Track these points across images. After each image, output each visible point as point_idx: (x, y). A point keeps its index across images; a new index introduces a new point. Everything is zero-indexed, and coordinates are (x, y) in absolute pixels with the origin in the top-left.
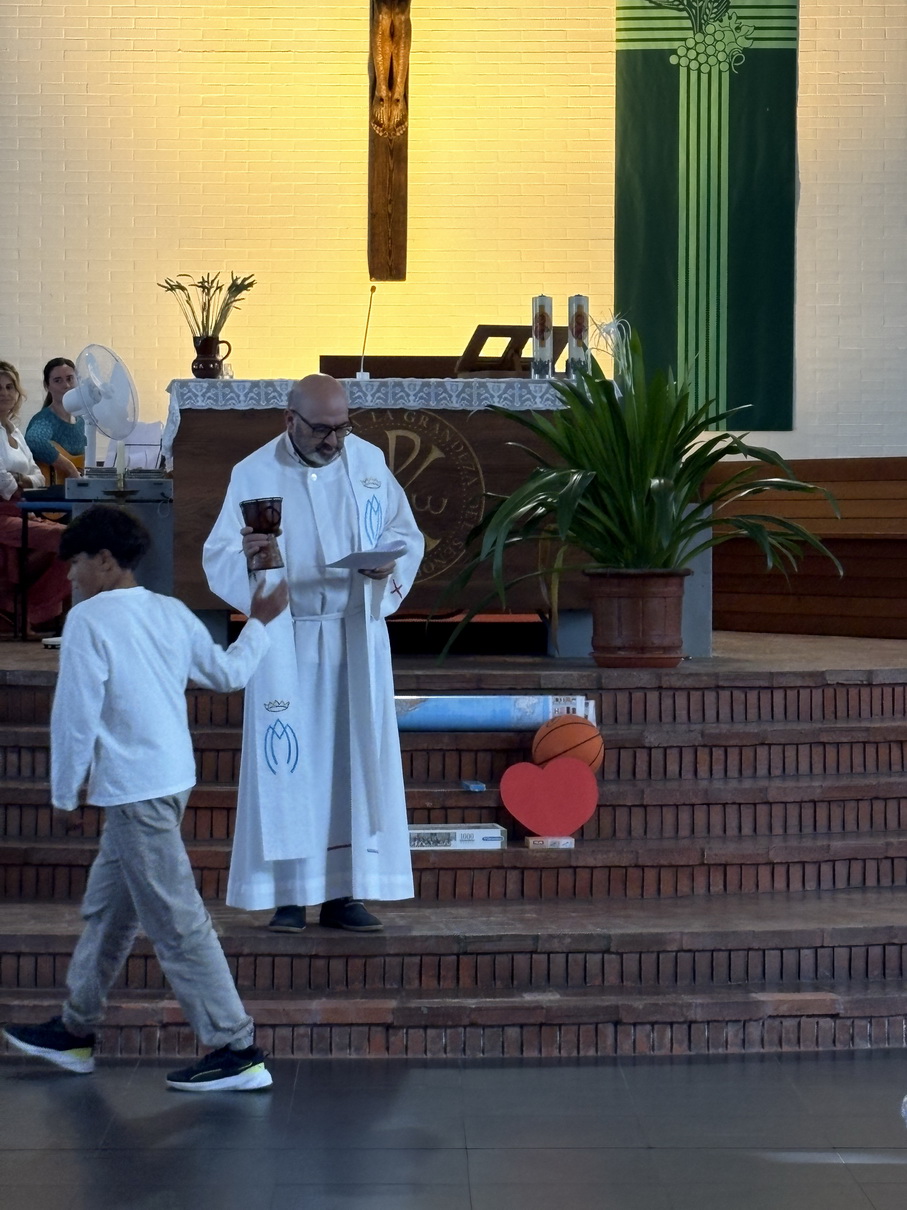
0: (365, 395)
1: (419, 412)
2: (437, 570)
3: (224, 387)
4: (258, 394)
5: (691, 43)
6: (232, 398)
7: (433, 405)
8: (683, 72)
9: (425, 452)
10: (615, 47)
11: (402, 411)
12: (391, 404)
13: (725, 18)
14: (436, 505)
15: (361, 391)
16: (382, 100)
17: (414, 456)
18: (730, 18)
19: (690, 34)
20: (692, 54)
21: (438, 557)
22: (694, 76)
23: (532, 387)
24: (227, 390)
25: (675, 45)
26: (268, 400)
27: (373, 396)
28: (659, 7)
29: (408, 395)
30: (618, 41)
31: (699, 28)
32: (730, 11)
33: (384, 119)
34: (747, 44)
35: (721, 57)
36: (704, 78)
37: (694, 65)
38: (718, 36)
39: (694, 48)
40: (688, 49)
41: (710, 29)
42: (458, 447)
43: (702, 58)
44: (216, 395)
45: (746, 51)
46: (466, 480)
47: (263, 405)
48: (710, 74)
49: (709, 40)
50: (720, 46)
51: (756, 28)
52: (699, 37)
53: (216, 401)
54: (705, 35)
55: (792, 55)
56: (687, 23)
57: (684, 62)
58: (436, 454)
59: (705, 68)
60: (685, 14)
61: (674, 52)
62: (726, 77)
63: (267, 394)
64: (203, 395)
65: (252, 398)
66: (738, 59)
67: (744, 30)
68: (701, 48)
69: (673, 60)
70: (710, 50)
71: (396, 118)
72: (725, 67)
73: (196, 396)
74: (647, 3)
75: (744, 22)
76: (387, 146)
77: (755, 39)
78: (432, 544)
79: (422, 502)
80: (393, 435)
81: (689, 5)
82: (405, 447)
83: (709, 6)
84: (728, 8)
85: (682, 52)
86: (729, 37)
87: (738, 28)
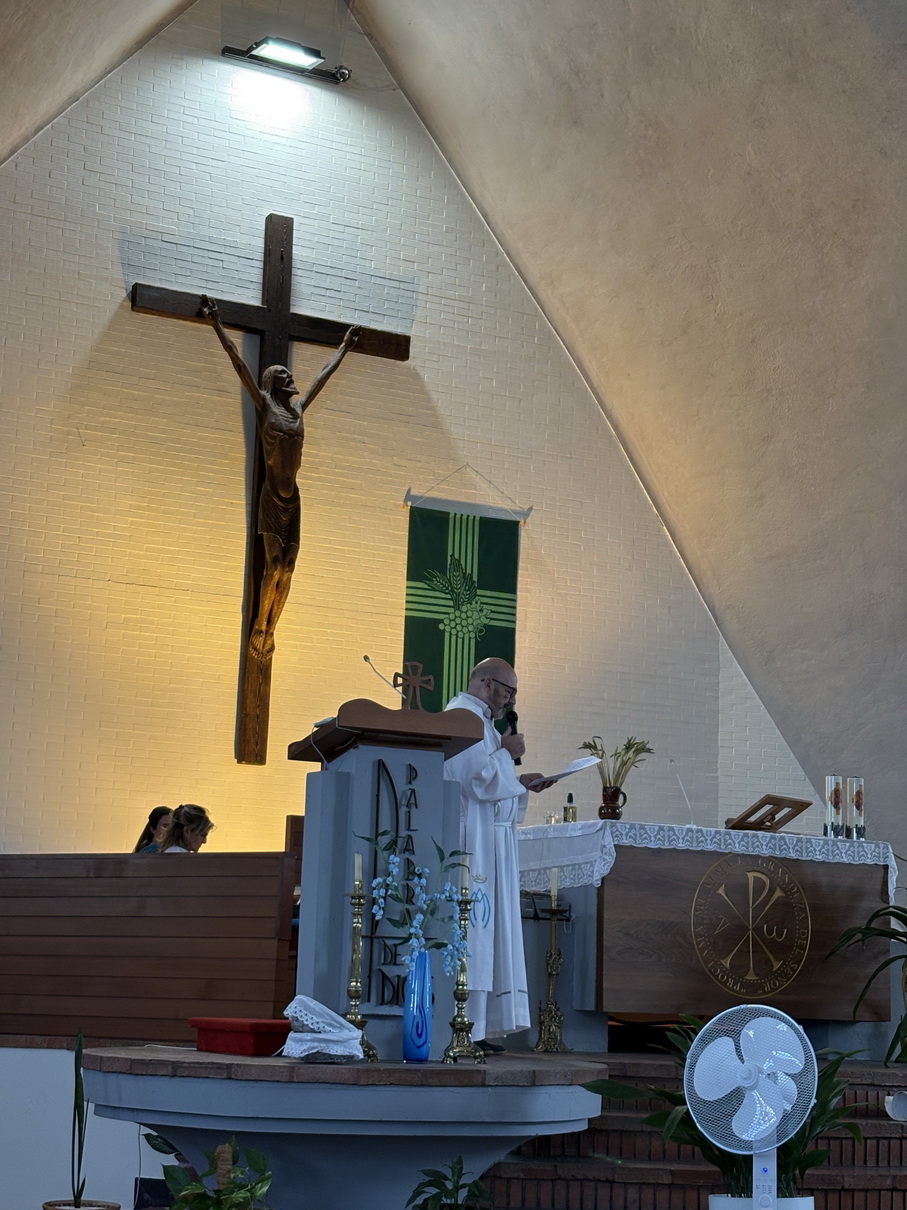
0: (734, 843)
1: (771, 859)
2: (780, 986)
3: (641, 828)
4: (664, 837)
6: (646, 838)
7: (778, 854)
8: (447, 635)
9: (772, 892)
10: (404, 613)
11: (758, 857)
12: (751, 851)
13: (474, 602)
14: (780, 934)
15: (731, 839)
16: (262, 632)
17: (765, 893)
18: (476, 603)
19: (451, 610)
20: (453, 624)
21: (780, 975)
22: (454, 638)
23: (839, 844)
24: (642, 832)
25: (442, 617)
26: (670, 842)
27: (739, 843)
28: (434, 590)
29: (762, 845)
30: (407, 609)
31: (457, 607)
32: (477, 598)
33: (259, 646)
34: (486, 621)
35: (471, 628)
36: (460, 641)
37: (454, 632)
38: (469, 614)
39: (454, 620)
40: (451, 620)
41: (464, 608)
42: (793, 888)
43: (459, 628)
44: (635, 835)
45: (485, 625)
46: (799, 916)
47: (666, 846)
48: (463, 638)
49: (464, 616)
50: (470, 621)
51: (492, 612)
52: (458, 613)
53: (635, 840)
54: (461, 612)
55: (512, 632)
56: (451, 603)
57: (448, 629)
58: (778, 893)
59: (460, 635)
60: (449, 596)
61: (442, 621)
62: (473, 642)
63: (669, 837)
64: (627, 834)
65: (659, 839)
66: (481, 631)
67: (485, 612)
68: (458, 621)
69: (441, 627)
70: (464, 623)
71: (267, 647)
72: (473, 635)
73: (622, 834)
74: (426, 586)
75: (485, 606)
76: (258, 666)
77: (491, 619)
78: (777, 965)
79: (770, 931)
80: (751, 875)
81: (452, 590)
82: (759, 886)
83: (463, 592)
84: (476, 595)
85: (446, 622)
86: (476, 615)
87: (481, 610)
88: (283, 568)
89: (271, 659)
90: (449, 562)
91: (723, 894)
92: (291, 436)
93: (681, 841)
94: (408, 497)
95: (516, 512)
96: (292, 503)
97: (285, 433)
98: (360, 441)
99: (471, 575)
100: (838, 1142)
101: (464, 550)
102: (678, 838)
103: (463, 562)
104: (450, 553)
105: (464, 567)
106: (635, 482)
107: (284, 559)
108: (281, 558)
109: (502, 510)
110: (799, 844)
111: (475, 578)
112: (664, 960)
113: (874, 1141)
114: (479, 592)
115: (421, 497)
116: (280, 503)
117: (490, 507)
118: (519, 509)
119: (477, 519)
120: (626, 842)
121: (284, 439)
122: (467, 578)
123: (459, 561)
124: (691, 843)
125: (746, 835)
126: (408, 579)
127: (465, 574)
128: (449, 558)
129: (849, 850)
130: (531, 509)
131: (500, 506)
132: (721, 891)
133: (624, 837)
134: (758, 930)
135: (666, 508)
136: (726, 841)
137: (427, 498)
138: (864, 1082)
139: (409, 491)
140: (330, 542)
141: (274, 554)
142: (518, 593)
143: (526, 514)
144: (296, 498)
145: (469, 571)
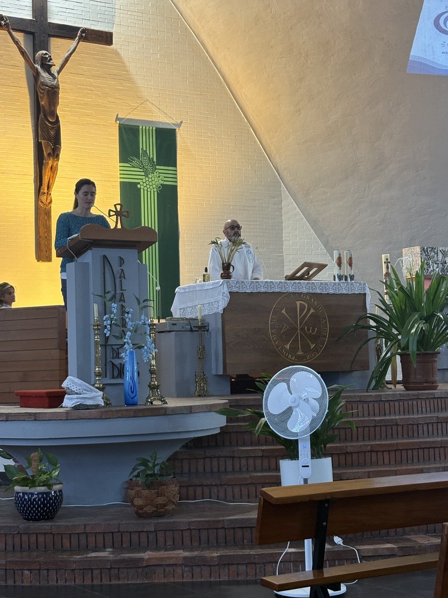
0: (289, 287)
1: (307, 294)
2: (314, 356)
3: (242, 283)
4: (254, 286)
5: (144, 181)
6: (245, 288)
7: (311, 291)
8: (142, 191)
9: (309, 310)
10: (119, 180)
11: (301, 293)
12: (297, 291)
13: (155, 173)
14: (313, 331)
15: (287, 285)
16: (45, 193)
17: (305, 311)
18: (156, 173)
19: (144, 177)
20: (145, 185)
21: (314, 351)
22: (146, 192)
23: (341, 284)
24: (243, 284)
25: (139, 181)
26: (257, 288)
27: (291, 287)
28: (134, 167)
29: (303, 287)
30: (120, 178)
31: (146, 175)
32: (156, 170)
33: (44, 201)
34: (162, 182)
35: (154, 186)
36: (149, 193)
37: (145, 188)
38: (153, 179)
39: (145, 182)
40: (144, 183)
41: (150, 176)
42: (319, 308)
43: (148, 186)
44: (239, 286)
45: (162, 185)
46: (323, 321)
47: (255, 291)
48: (151, 192)
49: (150, 180)
50: (154, 182)
51: (165, 177)
52: (147, 179)
53: (239, 289)
54: (149, 178)
55: (175, 187)
56: (143, 174)
57: (142, 187)
58: (312, 311)
59: (149, 190)
60: (142, 170)
61: (139, 183)
62: (156, 193)
63: (256, 286)
64: (235, 286)
65: (251, 288)
67: (161, 178)
68: (147, 183)
69: (139, 186)
70: (151, 184)
71: (48, 201)
72: (155, 190)
73: (232, 286)
74: (130, 166)
75: (161, 174)
76: (45, 211)
77: (165, 181)
78: (312, 346)
79: (308, 329)
80: (298, 303)
81: (143, 167)
82: (302, 308)
83: (149, 168)
84: (156, 169)
85: (141, 183)
86: (156, 179)
87: (159, 177)
88: (53, 159)
89: (51, 207)
90: (141, 152)
91: (285, 313)
92: (52, 88)
93: (262, 288)
94: (117, 119)
95: (174, 124)
96: (56, 125)
97: (49, 87)
98: (89, 90)
99: (153, 158)
100: (344, 430)
101: (148, 145)
102: (261, 286)
103: (148, 152)
104: (141, 147)
105: (148, 154)
106: (235, 106)
107: (53, 154)
108: (52, 154)
109: (167, 123)
110: (322, 285)
111: (155, 160)
112: (256, 347)
113: (362, 429)
114: (157, 167)
115: (124, 119)
116: (49, 125)
117: (161, 122)
118: (175, 122)
119: (154, 128)
120: (235, 290)
121: (49, 90)
122: (151, 160)
123: (146, 151)
124: (268, 288)
125: (295, 283)
126: (120, 162)
127: (149, 158)
128: (141, 150)
129: (346, 287)
130: (181, 122)
131: (165, 121)
132: (283, 311)
133: (234, 288)
134: (302, 329)
135: (251, 118)
136: (285, 286)
137: (127, 119)
138: (356, 400)
139: (118, 115)
140: (78, 144)
141: (48, 152)
142: (178, 167)
143: (179, 125)
144: (57, 121)
145: (151, 156)
